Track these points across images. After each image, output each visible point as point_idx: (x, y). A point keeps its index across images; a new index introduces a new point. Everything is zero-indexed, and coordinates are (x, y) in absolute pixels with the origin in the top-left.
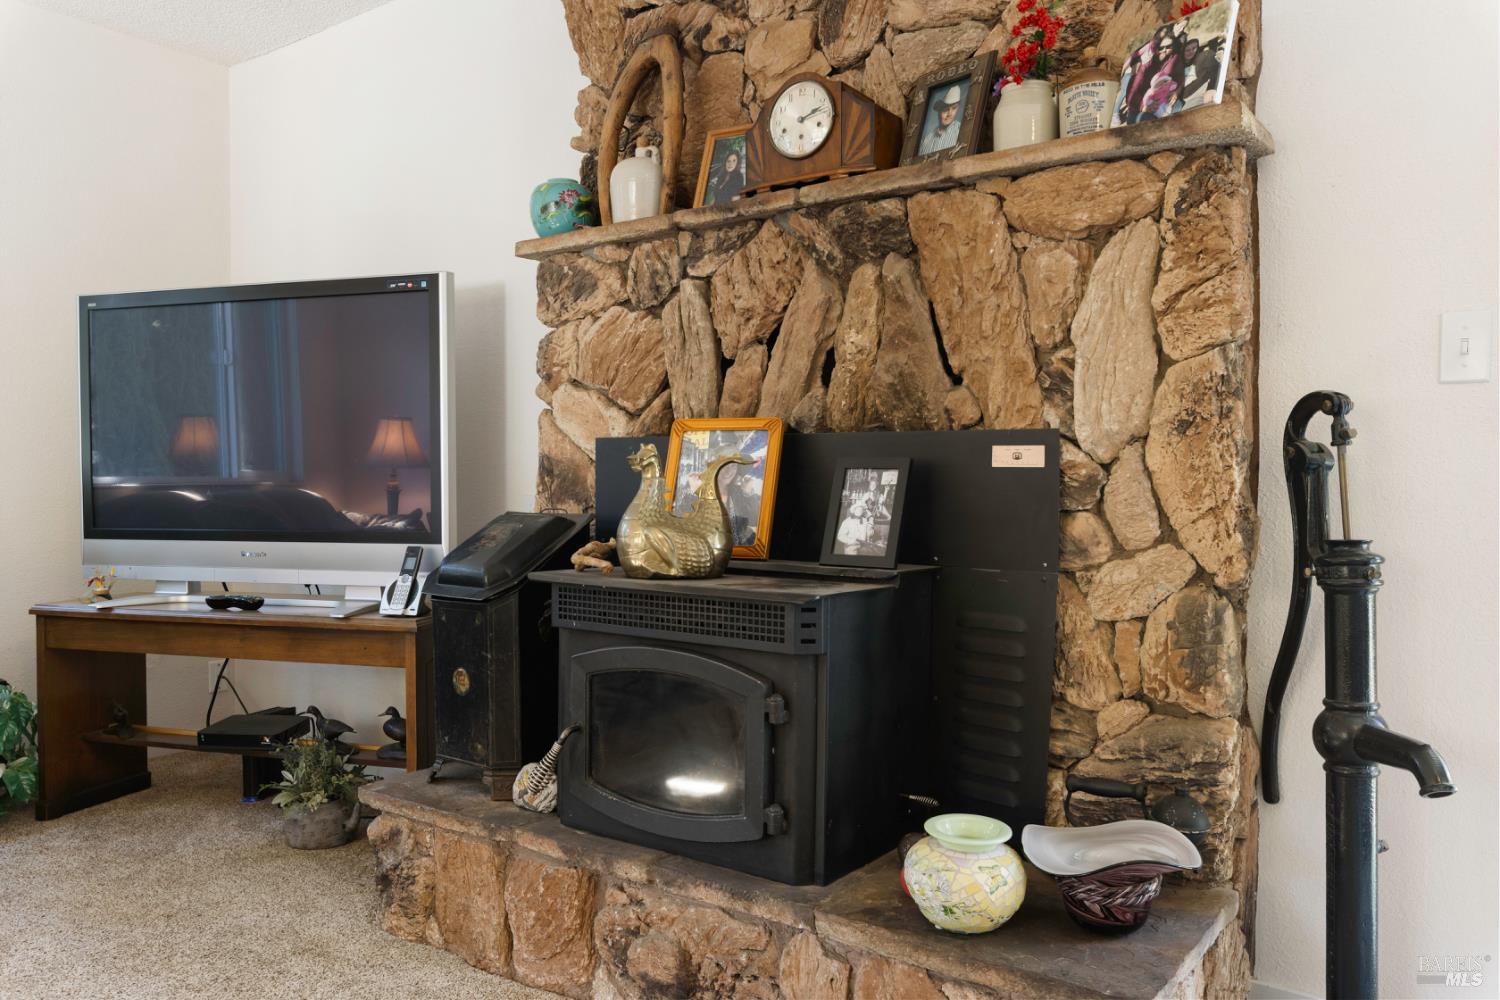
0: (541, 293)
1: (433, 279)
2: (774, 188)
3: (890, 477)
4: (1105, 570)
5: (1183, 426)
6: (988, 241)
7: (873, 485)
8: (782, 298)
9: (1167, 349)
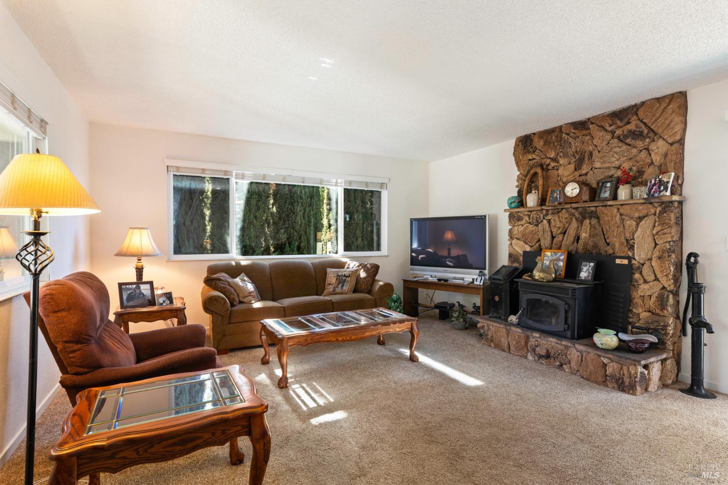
0: (510, 220)
1: (485, 216)
2: (566, 203)
3: (592, 264)
4: (642, 285)
5: (660, 258)
6: (616, 217)
7: (588, 266)
8: (567, 225)
9: (657, 242)
